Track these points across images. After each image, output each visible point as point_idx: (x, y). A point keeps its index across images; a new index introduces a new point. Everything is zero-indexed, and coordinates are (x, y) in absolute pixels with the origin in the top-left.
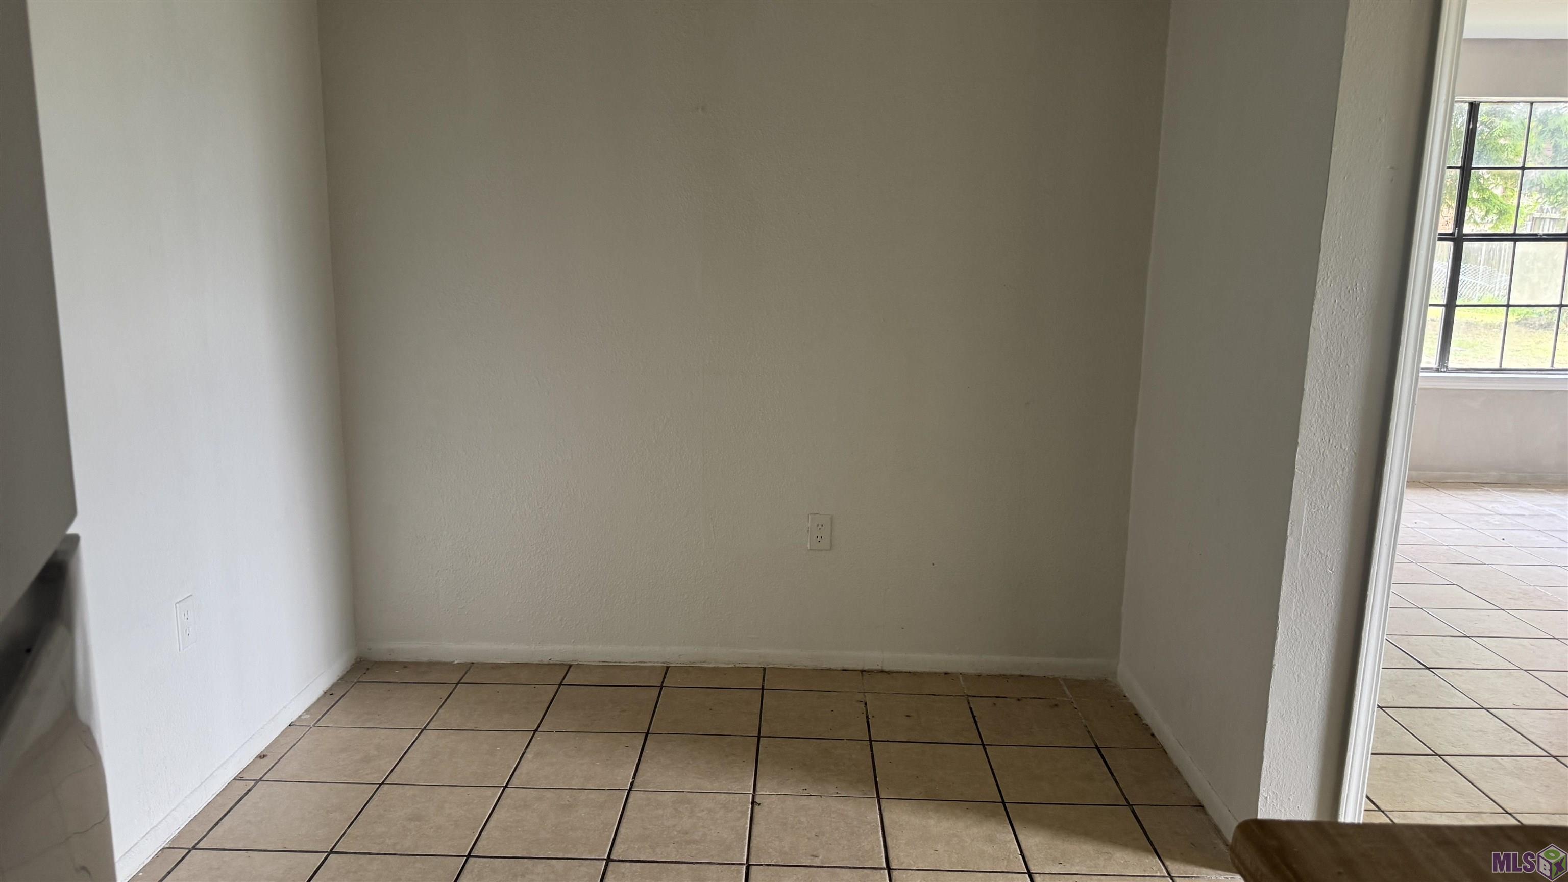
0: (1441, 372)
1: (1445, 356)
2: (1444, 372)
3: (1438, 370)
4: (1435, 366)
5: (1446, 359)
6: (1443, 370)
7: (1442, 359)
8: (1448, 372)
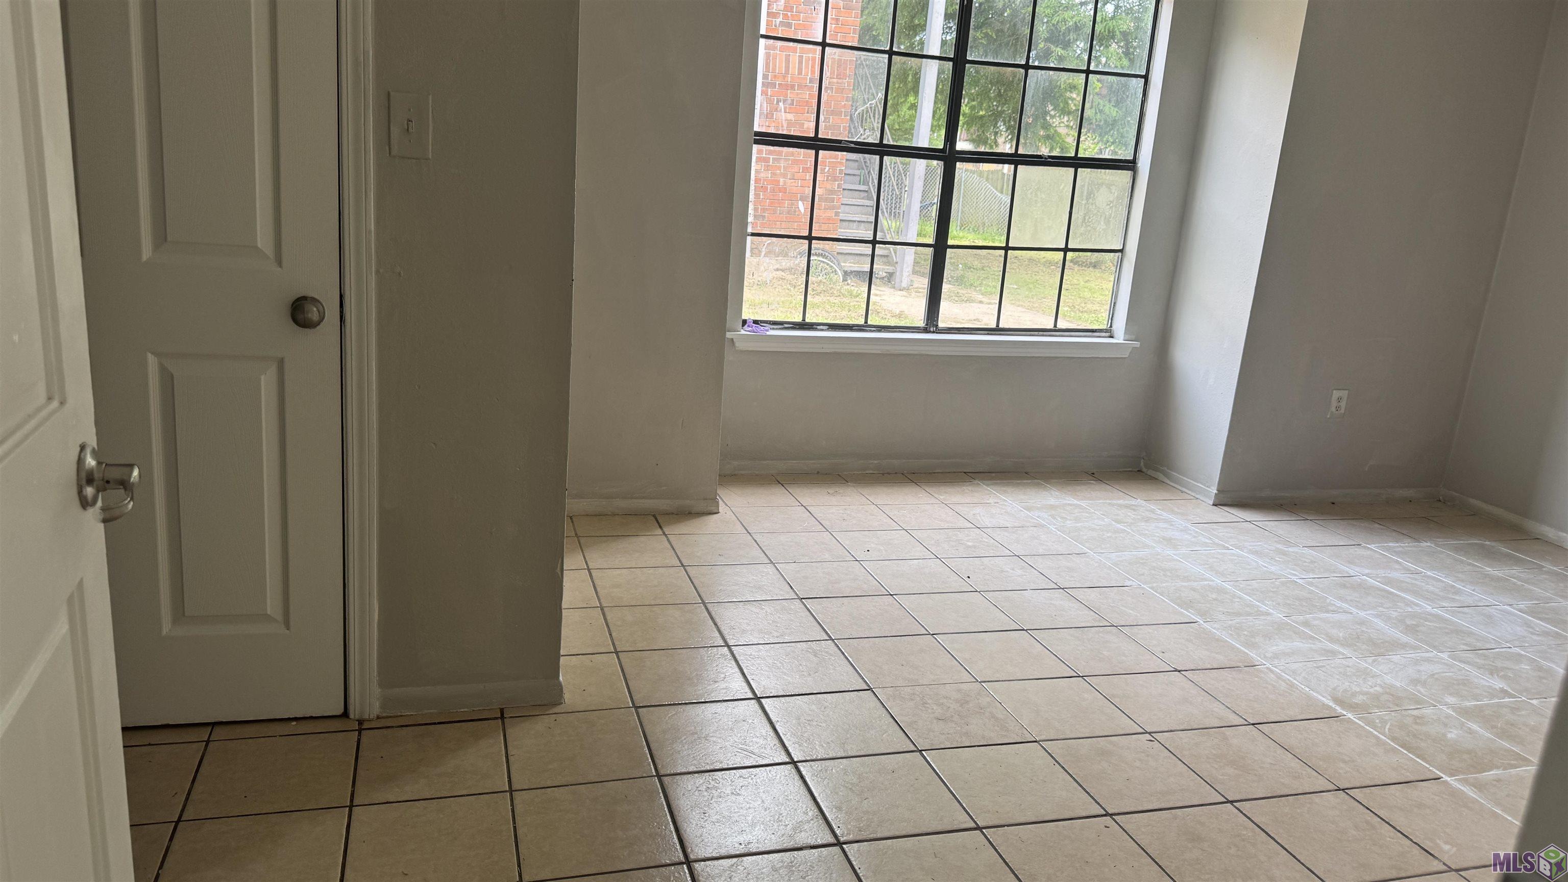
0: (930, 332)
1: (935, 313)
2: (934, 332)
3: (925, 330)
4: (921, 324)
5: (936, 315)
6: (932, 330)
7: (930, 317)
8: (937, 333)
